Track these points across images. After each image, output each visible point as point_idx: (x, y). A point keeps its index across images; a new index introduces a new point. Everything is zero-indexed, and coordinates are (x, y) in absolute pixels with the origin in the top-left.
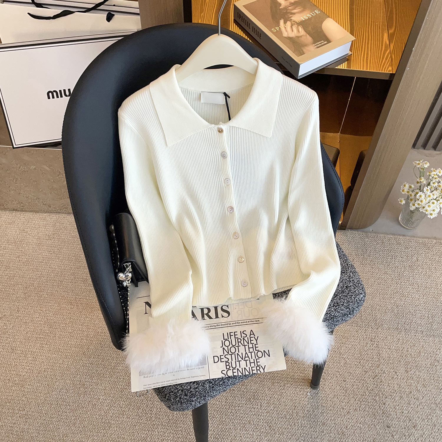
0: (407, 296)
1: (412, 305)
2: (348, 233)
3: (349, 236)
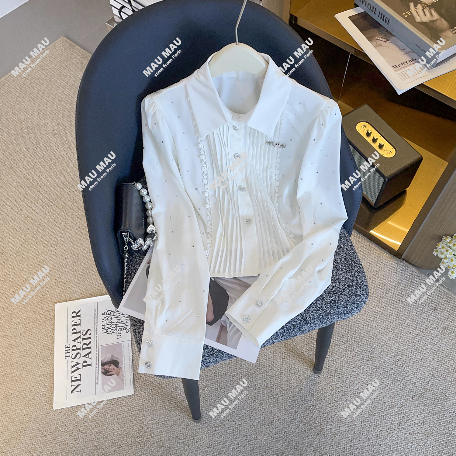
2: (401, 263)
3: (400, 266)
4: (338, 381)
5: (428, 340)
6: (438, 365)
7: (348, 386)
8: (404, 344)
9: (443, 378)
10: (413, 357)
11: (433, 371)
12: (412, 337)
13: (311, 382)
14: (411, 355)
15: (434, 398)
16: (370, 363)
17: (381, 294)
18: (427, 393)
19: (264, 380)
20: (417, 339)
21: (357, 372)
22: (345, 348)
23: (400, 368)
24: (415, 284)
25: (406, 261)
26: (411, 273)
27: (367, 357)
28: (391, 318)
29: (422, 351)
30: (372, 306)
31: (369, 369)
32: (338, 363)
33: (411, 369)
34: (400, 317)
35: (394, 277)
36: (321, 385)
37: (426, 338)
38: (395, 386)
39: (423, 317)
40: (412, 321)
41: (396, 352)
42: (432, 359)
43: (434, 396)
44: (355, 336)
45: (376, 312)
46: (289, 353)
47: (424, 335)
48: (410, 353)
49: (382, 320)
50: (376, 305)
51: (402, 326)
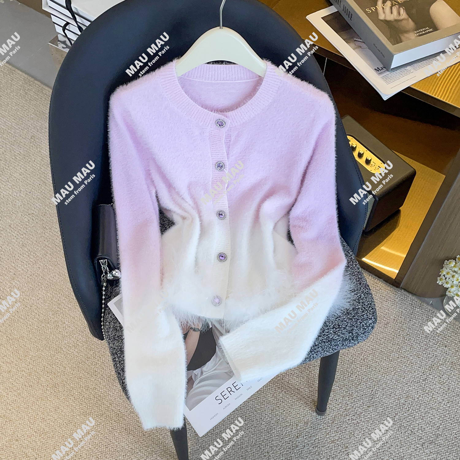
0: (427, 392)
1: (427, 404)
2: (399, 292)
3: (399, 296)
4: (337, 432)
5: (436, 379)
6: (449, 407)
7: (349, 437)
8: (409, 384)
9: (456, 421)
10: (420, 399)
11: (444, 414)
12: (417, 376)
13: (306, 435)
14: (418, 397)
15: (447, 444)
16: (372, 409)
17: (379, 329)
18: (439, 439)
19: (252, 436)
20: (423, 377)
21: (357, 420)
22: (342, 393)
23: (406, 413)
24: (417, 315)
25: (405, 290)
26: (410, 303)
27: (367, 403)
28: (392, 356)
29: (430, 391)
30: (370, 343)
31: (371, 415)
32: (334, 412)
33: (419, 412)
34: (402, 354)
35: (392, 309)
36: (317, 437)
37: (433, 376)
38: (401, 433)
39: (428, 352)
40: (415, 357)
41: (400, 395)
42: (442, 400)
43: (448, 442)
44: (352, 379)
45: (375, 350)
46: (278, 403)
47: (431, 373)
48: (416, 394)
49: (382, 358)
50: (373, 342)
51: (405, 364)
